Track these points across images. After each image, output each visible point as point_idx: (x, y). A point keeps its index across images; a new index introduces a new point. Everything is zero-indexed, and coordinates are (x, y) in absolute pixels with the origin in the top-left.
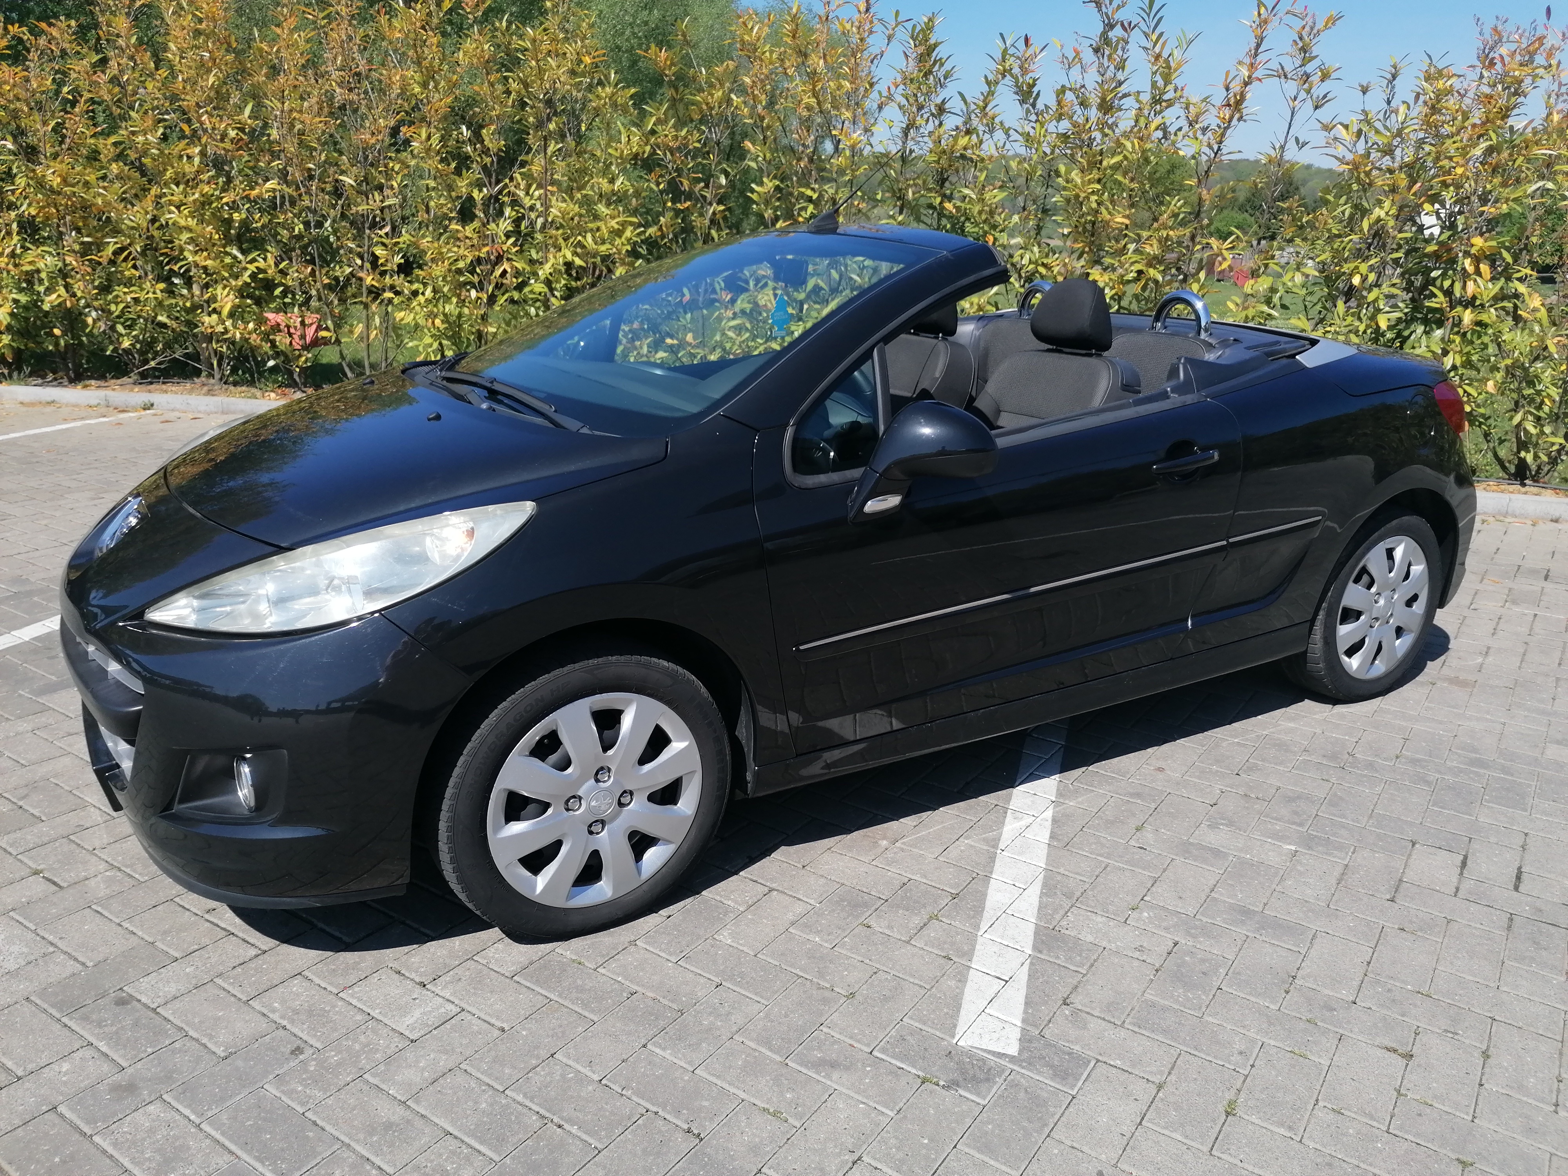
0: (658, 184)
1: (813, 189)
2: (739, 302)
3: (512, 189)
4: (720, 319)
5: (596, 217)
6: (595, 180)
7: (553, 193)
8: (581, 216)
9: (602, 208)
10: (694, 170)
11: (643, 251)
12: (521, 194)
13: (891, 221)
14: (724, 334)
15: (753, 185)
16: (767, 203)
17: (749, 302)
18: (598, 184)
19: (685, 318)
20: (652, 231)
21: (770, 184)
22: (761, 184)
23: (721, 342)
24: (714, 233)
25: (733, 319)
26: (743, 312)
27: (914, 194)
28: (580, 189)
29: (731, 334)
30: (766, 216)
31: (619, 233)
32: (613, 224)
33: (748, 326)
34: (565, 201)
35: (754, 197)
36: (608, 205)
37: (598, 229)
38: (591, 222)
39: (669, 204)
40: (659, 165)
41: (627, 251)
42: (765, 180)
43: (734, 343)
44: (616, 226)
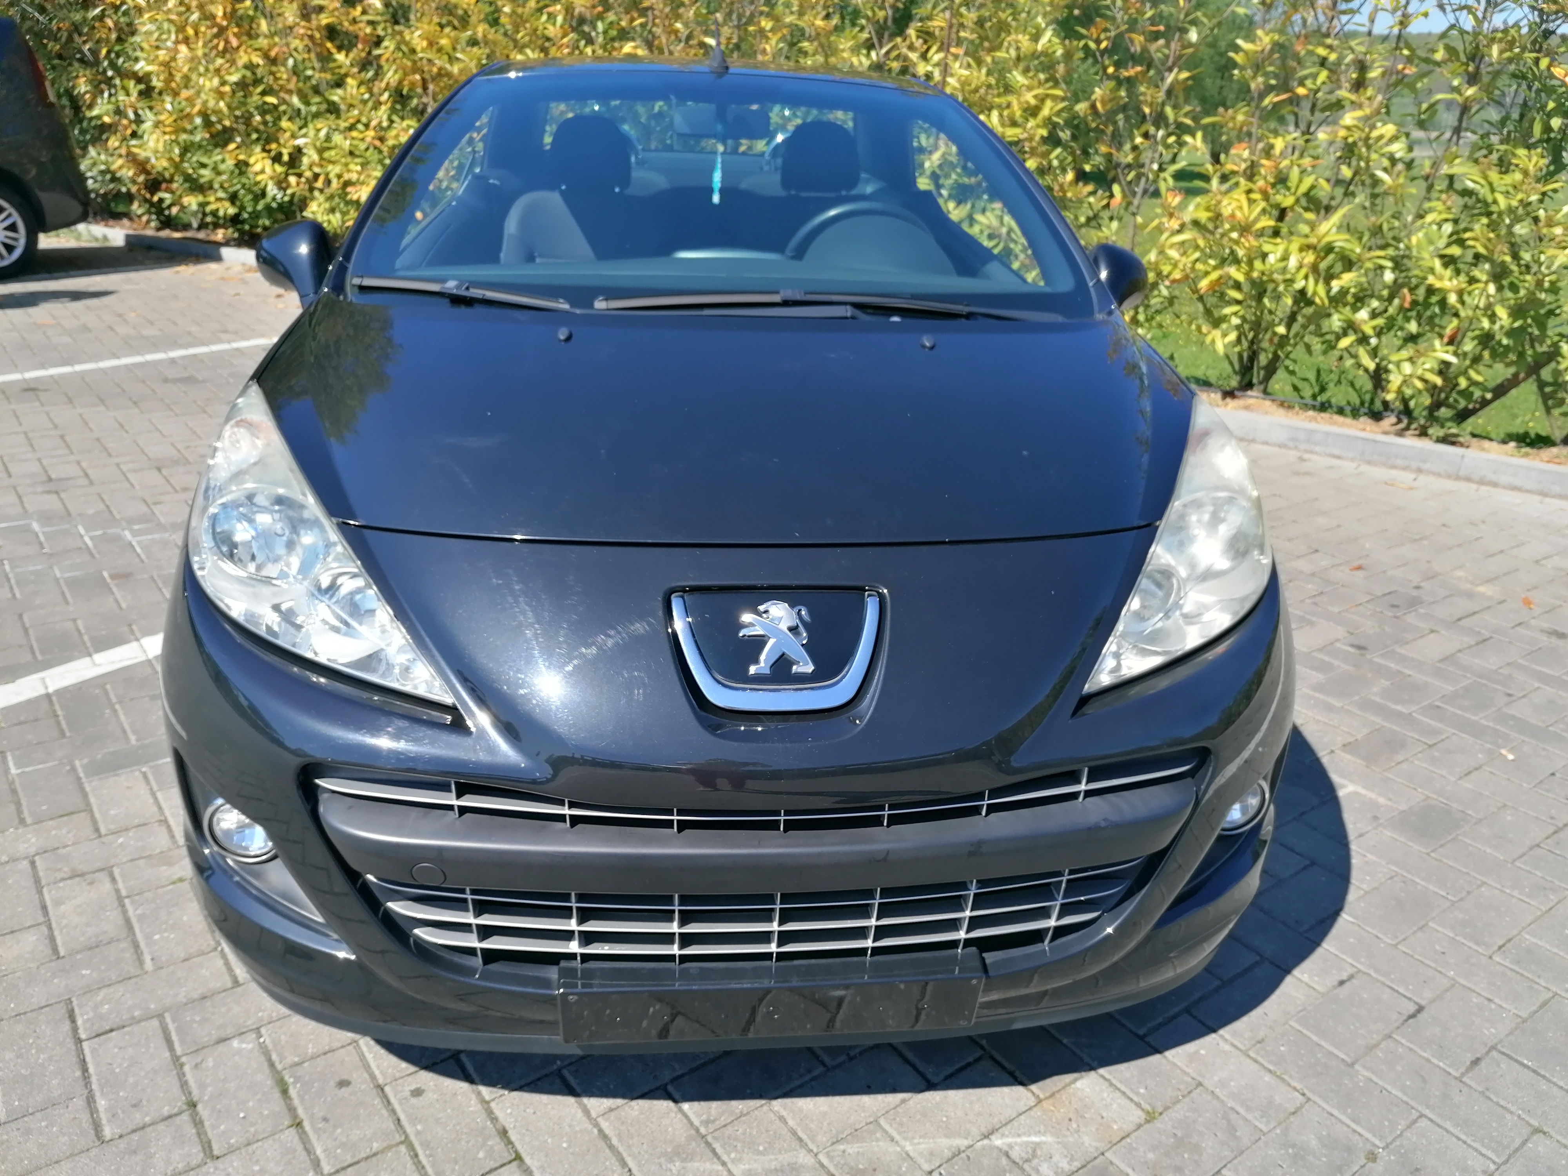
0: (1098, 42)
1: (1330, 47)
2: (1191, 208)
3: (905, 51)
4: (1160, 230)
5: (1008, 89)
6: (1013, 37)
7: (956, 57)
8: (989, 86)
9: (1018, 78)
10: (1153, 21)
11: (1065, 135)
12: (914, 56)
13: (1456, 96)
14: (1161, 252)
15: (1239, 42)
16: (1258, 67)
17: (1208, 209)
18: (1017, 42)
19: (1109, 227)
20: (1081, 107)
21: (1267, 40)
22: (1250, 37)
23: (1157, 263)
24: (1169, 110)
25: (1179, 232)
26: (1196, 223)
27: (1501, 52)
28: (991, 50)
29: (1173, 253)
30: (1253, 86)
31: (1032, 111)
32: (1029, 98)
33: (1201, 243)
34: (969, 66)
35: (1239, 58)
36: (1026, 71)
37: (1009, 106)
38: (999, 95)
39: (1111, 70)
40: (1103, 16)
41: (1042, 137)
42: (1260, 32)
43: (1175, 265)
44: (1033, 102)
